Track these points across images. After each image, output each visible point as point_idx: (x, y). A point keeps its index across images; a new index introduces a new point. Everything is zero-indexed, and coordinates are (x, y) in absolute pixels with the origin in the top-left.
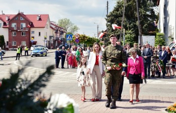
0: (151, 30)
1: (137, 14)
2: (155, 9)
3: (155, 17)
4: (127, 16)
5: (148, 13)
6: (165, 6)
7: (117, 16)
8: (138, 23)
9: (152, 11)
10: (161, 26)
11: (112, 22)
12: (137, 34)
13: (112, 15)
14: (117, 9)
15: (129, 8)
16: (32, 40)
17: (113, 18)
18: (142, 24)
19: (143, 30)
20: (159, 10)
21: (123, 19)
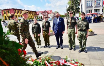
0: (78, 12)
1: (74, 8)
2: (79, 6)
3: (79, 9)
4: (72, 9)
5: (77, 8)
6: (82, 5)
7: (69, 9)
8: (75, 10)
9: (78, 7)
10: (80, 11)
11: (68, 11)
12: (75, 13)
13: (68, 9)
14: (69, 7)
15: (72, 7)
16: (49, 17)
17: (68, 10)
18: (76, 10)
19: (76, 12)
20: (80, 7)
21: (71, 10)
